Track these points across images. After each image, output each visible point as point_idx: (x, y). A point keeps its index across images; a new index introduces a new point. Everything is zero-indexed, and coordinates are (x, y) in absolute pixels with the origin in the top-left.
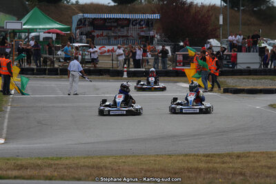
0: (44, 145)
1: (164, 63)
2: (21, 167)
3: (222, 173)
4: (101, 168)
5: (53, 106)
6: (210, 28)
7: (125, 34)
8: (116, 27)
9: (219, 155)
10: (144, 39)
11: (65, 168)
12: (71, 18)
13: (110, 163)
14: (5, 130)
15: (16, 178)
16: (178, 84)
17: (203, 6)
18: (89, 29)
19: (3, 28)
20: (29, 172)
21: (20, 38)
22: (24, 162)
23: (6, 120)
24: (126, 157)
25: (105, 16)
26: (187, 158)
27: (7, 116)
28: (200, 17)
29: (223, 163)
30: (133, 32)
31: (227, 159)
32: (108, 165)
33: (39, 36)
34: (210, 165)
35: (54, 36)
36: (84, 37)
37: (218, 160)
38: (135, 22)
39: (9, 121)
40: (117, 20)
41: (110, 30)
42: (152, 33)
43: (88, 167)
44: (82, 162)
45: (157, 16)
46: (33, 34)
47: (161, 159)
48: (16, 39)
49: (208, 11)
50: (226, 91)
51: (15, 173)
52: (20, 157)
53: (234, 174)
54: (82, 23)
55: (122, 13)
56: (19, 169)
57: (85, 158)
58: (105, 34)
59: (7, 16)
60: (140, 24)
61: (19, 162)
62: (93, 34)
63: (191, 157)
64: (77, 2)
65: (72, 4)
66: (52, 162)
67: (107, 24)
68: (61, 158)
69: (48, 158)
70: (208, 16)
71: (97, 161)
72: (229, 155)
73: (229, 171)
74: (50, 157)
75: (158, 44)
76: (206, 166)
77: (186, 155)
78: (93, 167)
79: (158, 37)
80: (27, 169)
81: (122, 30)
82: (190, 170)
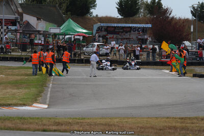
0: (73, 110)
1: (153, 56)
2: (58, 124)
3: (191, 130)
4: (111, 125)
5: (80, 84)
6: (185, 34)
7: (128, 37)
8: (122, 32)
9: (190, 118)
10: (141, 41)
11: (87, 125)
12: (93, 26)
13: (117, 122)
14: (48, 99)
15: (55, 131)
16: (163, 70)
17: (180, 19)
18: (104, 33)
19: (48, 32)
20: (63, 127)
21: (59, 39)
22: (60, 121)
23: (49, 93)
24: (128, 118)
25: (115, 25)
26: (168, 119)
27: (49, 90)
28: (178, 26)
29: (193, 123)
30: (134, 36)
31: (195, 121)
32: (115, 123)
33: (71, 38)
34: (184, 125)
35: (81, 38)
36: (101, 39)
37: (189, 122)
38: (135, 29)
39: (50, 94)
40: (123, 28)
41: (118, 34)
42: (146, 37)
43: (102, 124)
44: (98, 121)
45: (150, 26)
46: (67, 36)
47: (151, 120)
48: (56, 39)
49: (183, 22)
50: (195, 76)
51: (54, 128)
52: (58, 118)
53: (199, 131)
54: (99, 29)
55: (126, 23)
56: (57, 125)
57: (101, 118)
58: (115, 37)
59: (51, 24)
60: (138, 31)
61: (57, 121)
62: (107, 36)
63: (171, 119)
64: (97, 15)
65: (94, 17)
66: (79, 121)
67: (116, 30)
68: (84, 118)
69: (76, 118)
70: (184, 26)
71: (109, 120)
72: (197, 118)
73: (196, 129)
74: (78, 117)
75: (150, 44)
76: (181, 125)
77: (168, 118)
78: (106, 125)
79: (150, 39)
80: (62, 125)
81: (126, 34)
82: (170, 128)
